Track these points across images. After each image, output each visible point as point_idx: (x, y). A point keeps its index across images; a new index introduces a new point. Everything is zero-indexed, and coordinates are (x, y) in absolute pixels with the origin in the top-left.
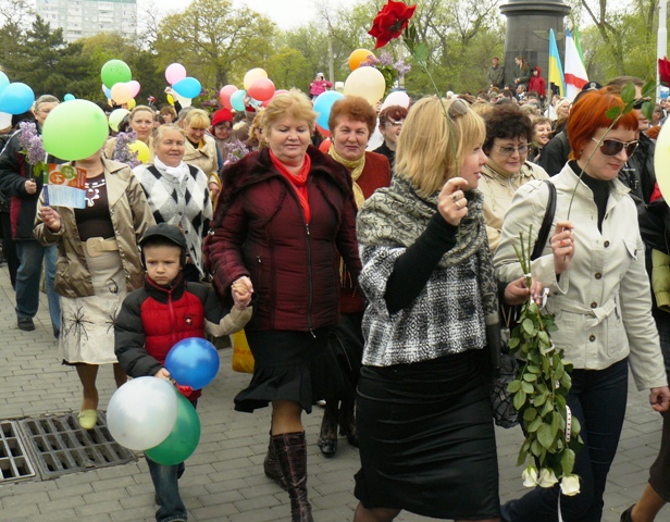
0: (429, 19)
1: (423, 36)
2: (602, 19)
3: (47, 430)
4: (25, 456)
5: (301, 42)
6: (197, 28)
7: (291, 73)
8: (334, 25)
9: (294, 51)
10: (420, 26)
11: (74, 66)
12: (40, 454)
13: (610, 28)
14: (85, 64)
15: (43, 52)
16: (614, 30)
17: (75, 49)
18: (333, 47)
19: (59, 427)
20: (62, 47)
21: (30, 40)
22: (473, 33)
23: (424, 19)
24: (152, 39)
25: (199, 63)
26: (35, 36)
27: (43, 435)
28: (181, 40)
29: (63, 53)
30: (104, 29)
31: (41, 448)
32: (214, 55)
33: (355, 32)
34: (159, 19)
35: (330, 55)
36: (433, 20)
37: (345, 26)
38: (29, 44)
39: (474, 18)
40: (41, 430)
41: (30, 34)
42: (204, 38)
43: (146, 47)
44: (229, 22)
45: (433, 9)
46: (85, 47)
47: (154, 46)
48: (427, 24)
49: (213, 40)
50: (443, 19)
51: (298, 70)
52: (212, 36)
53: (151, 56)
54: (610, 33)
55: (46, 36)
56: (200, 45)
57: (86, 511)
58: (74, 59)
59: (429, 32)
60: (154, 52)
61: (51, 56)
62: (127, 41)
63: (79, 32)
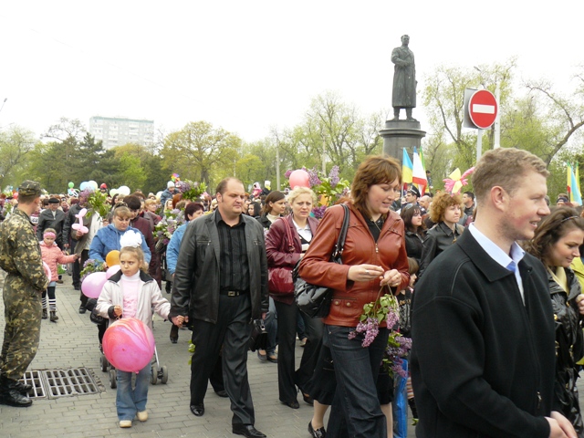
0: (344, 137)
1: (340, 148)
2: (459, 138)
3: (56, 376)
4: (42, 387)
5: (259, 151)
6: (190, 142)
7: (252, 171)
8: (281, 140)
9: (255, 157)
10: (338, 140)
11: (109, 165)
12: (50, 387)
13: (464, 143)
14: (116, 164)
15: (90, 155)
16: (466, 145)
17: (110, 154)
18: (280, 154)
19: (63, 375)
20: (101, 153)
21: (82, 148)
22: (373, 146)
23: (341, 136)
24: (161, 148)
25: (190, 164)
26: (85, 145)
27: (54, 378)
28: (179, 149)
29: (102, 156)
30: (132, 140)
31: (52, 384)
32: (201, 160)
33: (295, 145)
34: (166, 134)
35: (277, 160)
36: (347, 137)
37: (288, 141)
38: (81, 151)
39: (374, 136)
40: (53, 375)
41: (82, 144)
42: (193, 148)
43: (156, 153)
44: (210, 138)
45: (346, 130)
46: (117, 153)
47: (161, 152)
48: (343, 141)
49: (200, 149)
50: (353, 136)
51: (256, 169)
52: (199, 147)
53: (159, 159)
54: (464, 148)
55: (92, 145)
56: (191, 152)
57: (69, 414)
58: (109, 160)
59: (344, 145)
60: (162, 157)
61: (95, 158)
62: (145, 148)
63: (116, 142)
